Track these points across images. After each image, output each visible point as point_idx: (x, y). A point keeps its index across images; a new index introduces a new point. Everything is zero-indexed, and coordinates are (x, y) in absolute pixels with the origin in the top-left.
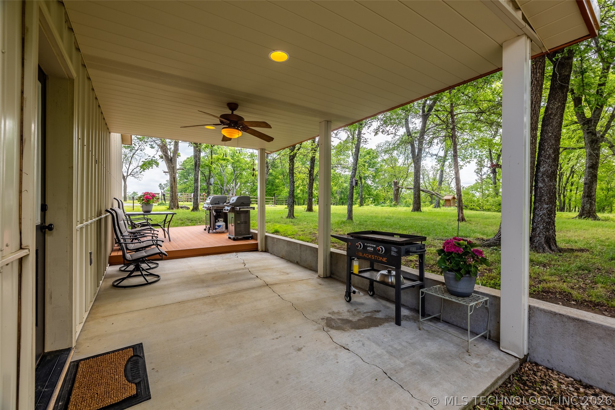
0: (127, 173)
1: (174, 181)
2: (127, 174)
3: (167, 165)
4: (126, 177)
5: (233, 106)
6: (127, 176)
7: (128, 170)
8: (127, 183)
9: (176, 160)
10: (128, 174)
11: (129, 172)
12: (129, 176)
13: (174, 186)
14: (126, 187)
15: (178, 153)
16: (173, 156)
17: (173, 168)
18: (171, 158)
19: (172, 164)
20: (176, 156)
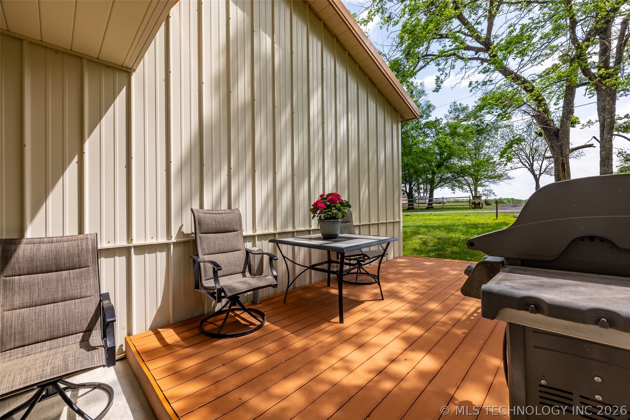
0: (540, 171)
3: (550, 144)
4: (538, 176)
6: (540, 174)
7: (541, 167)
9: (568, 132)
10: (542, 172)
11: (542, 169)
12: (542, 175)
15: (572, 117)
16: (562, 126)
17: (561, 147)
18: (558, 130)
19: (558, 141)
20: (568, 124)
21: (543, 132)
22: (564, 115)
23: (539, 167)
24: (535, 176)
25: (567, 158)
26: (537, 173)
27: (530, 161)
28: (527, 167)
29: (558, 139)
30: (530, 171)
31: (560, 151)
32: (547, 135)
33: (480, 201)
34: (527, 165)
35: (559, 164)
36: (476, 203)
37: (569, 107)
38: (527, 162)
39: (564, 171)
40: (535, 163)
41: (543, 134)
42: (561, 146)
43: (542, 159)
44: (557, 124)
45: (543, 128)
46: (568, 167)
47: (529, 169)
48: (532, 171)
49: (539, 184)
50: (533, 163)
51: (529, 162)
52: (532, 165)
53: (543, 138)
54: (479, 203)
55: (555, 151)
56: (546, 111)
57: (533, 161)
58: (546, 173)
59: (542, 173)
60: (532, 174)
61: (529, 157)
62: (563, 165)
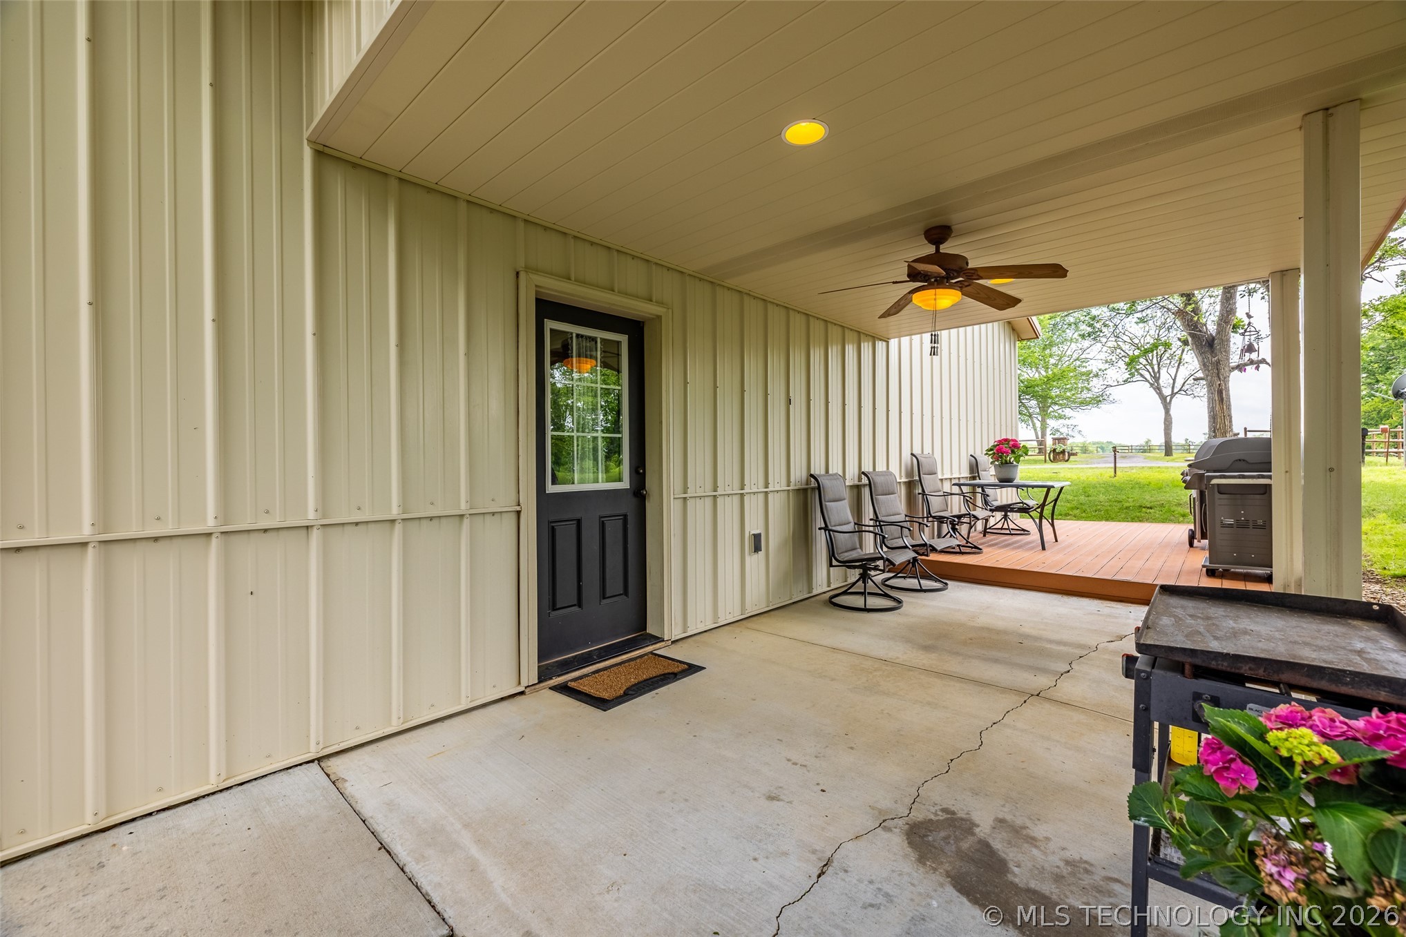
0: (1173, 388)
1: (1222, 400)
2: (1173, 391)
3: (1200, 359)
4: (1168, 398)
5: (938, 234)
6: (1173, 395)
7: (1174, 380)
8: (1172, 412)
9: (1228, 340)
10: (1176, 390)
11: (1176, 385)
12: (1177, 395)
13: (1219, 414)
14: (1171, 423)
15: (1233, 320)
16: (1218, 332)
17: (1217, 365)
18: (1213, 339)
19: (1213, 355)
20: (1227, 330)
21: (1190, 339)
22: (1222, 315)
23: (1171, 381)
24: (1163, 398)
25: (1226, 379)
26: (1167, 392)
27: (1153, 368)
28: (1147, 380)
29: (1213, 352)
30: (1154, 389)
31: (1215, 371)
32: (1196, 346)
33: (1065, 447)
34: (1148, 376)
35: (1215, 391)
36: (1057, 451)
37: (1230, 304)
38: (1148, 371)
39: (1222, 402)
40: (1163, 371)
41: (1190, 342)
42: (1218, 362)
43: (1176, 365)
44: (1212, 328)
45: (1190, 334)
46: (1228, 395)
47: (1152, 385)
48: (1158, 390)
49: (1170, 415)
50: (1159, 372)
51: (1151, 370)
52: (1157, 379)
53: (1189, 347)
54: (1063, 452)
55: (1209, 371)
56: (1196, 311)
57: (1159, 368)
58: (1184, 393)
59: (1177, 393)
60: (1157, 393)
61: (1152, 360)
62: (1220, 392)
